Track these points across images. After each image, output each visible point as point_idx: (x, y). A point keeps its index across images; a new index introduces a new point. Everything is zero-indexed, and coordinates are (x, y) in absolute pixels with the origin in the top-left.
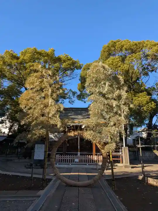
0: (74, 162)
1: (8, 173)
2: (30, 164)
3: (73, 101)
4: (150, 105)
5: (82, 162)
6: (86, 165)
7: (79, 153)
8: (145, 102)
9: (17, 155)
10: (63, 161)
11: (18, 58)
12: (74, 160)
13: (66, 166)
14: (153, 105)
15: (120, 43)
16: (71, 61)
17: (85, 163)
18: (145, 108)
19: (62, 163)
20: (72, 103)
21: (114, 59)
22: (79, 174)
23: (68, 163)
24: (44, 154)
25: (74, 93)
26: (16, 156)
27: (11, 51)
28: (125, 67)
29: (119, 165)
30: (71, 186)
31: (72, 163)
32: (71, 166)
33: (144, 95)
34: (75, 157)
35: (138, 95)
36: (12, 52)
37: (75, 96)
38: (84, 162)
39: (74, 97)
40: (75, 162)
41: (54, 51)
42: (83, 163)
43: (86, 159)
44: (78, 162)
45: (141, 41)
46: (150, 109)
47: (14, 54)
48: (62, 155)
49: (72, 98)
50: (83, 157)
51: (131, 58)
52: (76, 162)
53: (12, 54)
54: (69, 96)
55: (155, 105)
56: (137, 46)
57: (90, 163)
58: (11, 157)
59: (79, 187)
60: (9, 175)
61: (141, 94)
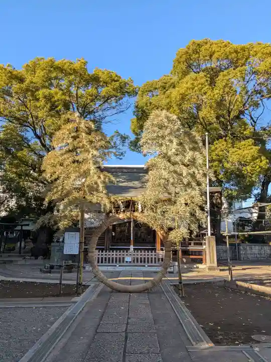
0: (123, 262)
1: (16, 279)
2: (49, 266)
3: (122, 154)
4: (258, 163)
5: (137, 261)
6: (145, 266)
7: (132, 247)
8: (249, 158)
9: (20, 253)
10: (106, 260)
11: (21, 80)
12: (123, 258)
13: (110, 269)
14: (264, 162)
15: (207, 46)
16: (117, 84)
17: (143, 264)
18: (249, 168)
19: (103, 264)
20: (121, 157)
21: (196, 79)
22: (132, 278)
23: (114, 264)
24: (78, 246)
25: (124, 138)
26: (18, 254)
27: (9, 66)
28: (214, 95)
29: (200, 266)
30: (120, 291)
31: (120, 264)
32: (118, 269)
33: (249, 145)
34: (125, 253)
35: (238, 144)
36: (10, 69)
37: (126, 144)
38: (141, 262)
39: (123, 146)
40: (125, 262)
41: (85, 64)
42: (139, 264)
43: (144, 256)
44: (130, 262)
45: (246, 44)
46: (258, 170)
47: (15, 73)
48: (104, 251)
49: (121, 147)
50: (139, 253)
51: (225, 78)
52: (127, 262)
53: (11, 73)
54: (115, 143)
55: (267, 162)
56: (239, 54)
57: (150, 264)
58: (9, 256)
59: (130, 292)
60: (18, 282)
61: (243, 143)
